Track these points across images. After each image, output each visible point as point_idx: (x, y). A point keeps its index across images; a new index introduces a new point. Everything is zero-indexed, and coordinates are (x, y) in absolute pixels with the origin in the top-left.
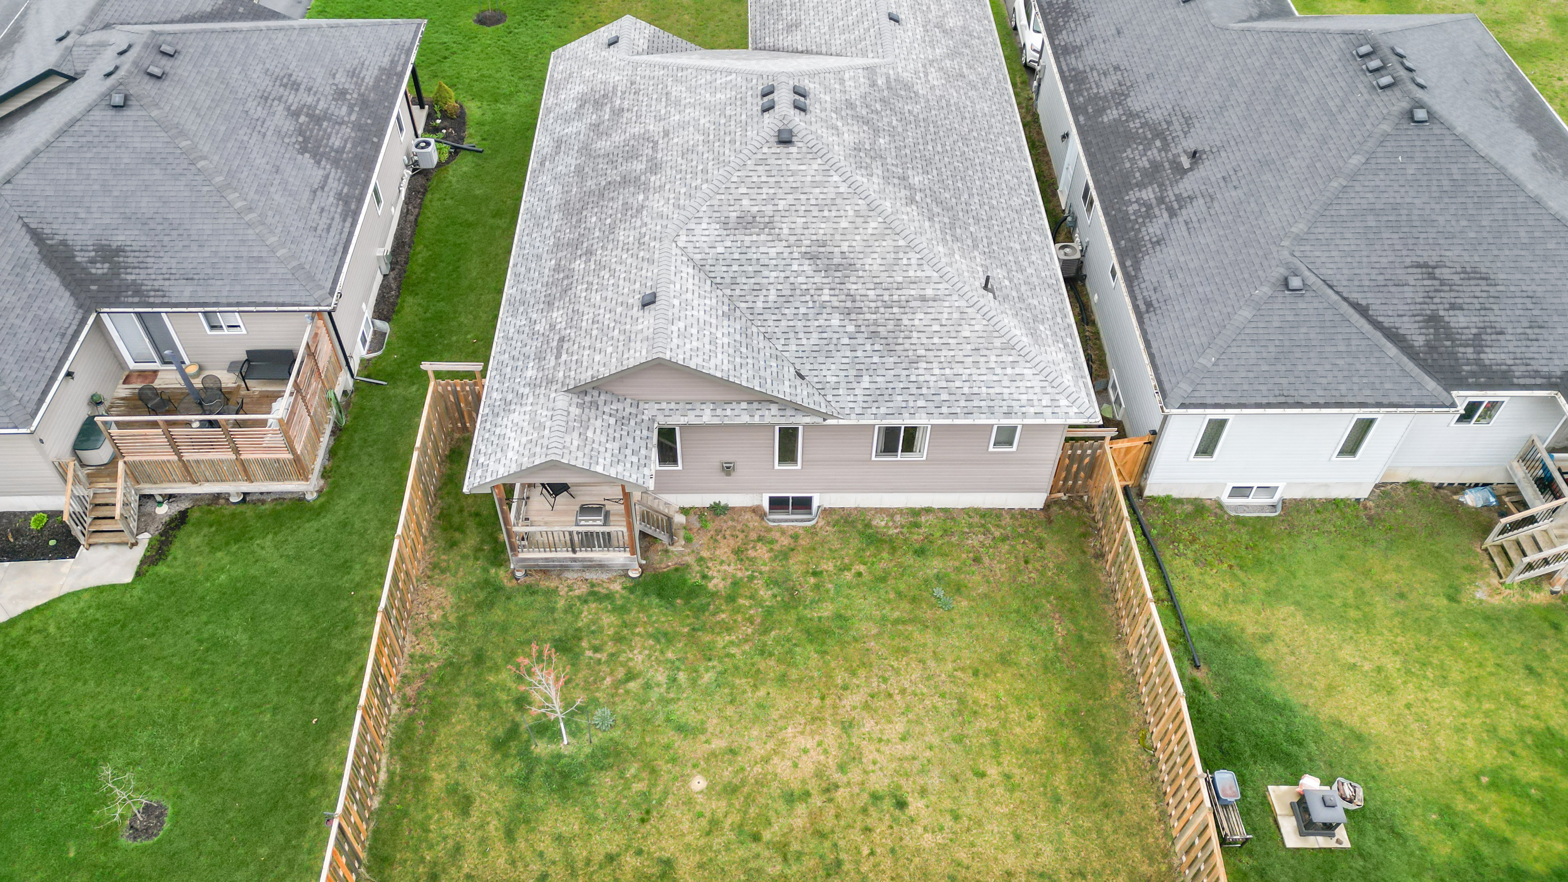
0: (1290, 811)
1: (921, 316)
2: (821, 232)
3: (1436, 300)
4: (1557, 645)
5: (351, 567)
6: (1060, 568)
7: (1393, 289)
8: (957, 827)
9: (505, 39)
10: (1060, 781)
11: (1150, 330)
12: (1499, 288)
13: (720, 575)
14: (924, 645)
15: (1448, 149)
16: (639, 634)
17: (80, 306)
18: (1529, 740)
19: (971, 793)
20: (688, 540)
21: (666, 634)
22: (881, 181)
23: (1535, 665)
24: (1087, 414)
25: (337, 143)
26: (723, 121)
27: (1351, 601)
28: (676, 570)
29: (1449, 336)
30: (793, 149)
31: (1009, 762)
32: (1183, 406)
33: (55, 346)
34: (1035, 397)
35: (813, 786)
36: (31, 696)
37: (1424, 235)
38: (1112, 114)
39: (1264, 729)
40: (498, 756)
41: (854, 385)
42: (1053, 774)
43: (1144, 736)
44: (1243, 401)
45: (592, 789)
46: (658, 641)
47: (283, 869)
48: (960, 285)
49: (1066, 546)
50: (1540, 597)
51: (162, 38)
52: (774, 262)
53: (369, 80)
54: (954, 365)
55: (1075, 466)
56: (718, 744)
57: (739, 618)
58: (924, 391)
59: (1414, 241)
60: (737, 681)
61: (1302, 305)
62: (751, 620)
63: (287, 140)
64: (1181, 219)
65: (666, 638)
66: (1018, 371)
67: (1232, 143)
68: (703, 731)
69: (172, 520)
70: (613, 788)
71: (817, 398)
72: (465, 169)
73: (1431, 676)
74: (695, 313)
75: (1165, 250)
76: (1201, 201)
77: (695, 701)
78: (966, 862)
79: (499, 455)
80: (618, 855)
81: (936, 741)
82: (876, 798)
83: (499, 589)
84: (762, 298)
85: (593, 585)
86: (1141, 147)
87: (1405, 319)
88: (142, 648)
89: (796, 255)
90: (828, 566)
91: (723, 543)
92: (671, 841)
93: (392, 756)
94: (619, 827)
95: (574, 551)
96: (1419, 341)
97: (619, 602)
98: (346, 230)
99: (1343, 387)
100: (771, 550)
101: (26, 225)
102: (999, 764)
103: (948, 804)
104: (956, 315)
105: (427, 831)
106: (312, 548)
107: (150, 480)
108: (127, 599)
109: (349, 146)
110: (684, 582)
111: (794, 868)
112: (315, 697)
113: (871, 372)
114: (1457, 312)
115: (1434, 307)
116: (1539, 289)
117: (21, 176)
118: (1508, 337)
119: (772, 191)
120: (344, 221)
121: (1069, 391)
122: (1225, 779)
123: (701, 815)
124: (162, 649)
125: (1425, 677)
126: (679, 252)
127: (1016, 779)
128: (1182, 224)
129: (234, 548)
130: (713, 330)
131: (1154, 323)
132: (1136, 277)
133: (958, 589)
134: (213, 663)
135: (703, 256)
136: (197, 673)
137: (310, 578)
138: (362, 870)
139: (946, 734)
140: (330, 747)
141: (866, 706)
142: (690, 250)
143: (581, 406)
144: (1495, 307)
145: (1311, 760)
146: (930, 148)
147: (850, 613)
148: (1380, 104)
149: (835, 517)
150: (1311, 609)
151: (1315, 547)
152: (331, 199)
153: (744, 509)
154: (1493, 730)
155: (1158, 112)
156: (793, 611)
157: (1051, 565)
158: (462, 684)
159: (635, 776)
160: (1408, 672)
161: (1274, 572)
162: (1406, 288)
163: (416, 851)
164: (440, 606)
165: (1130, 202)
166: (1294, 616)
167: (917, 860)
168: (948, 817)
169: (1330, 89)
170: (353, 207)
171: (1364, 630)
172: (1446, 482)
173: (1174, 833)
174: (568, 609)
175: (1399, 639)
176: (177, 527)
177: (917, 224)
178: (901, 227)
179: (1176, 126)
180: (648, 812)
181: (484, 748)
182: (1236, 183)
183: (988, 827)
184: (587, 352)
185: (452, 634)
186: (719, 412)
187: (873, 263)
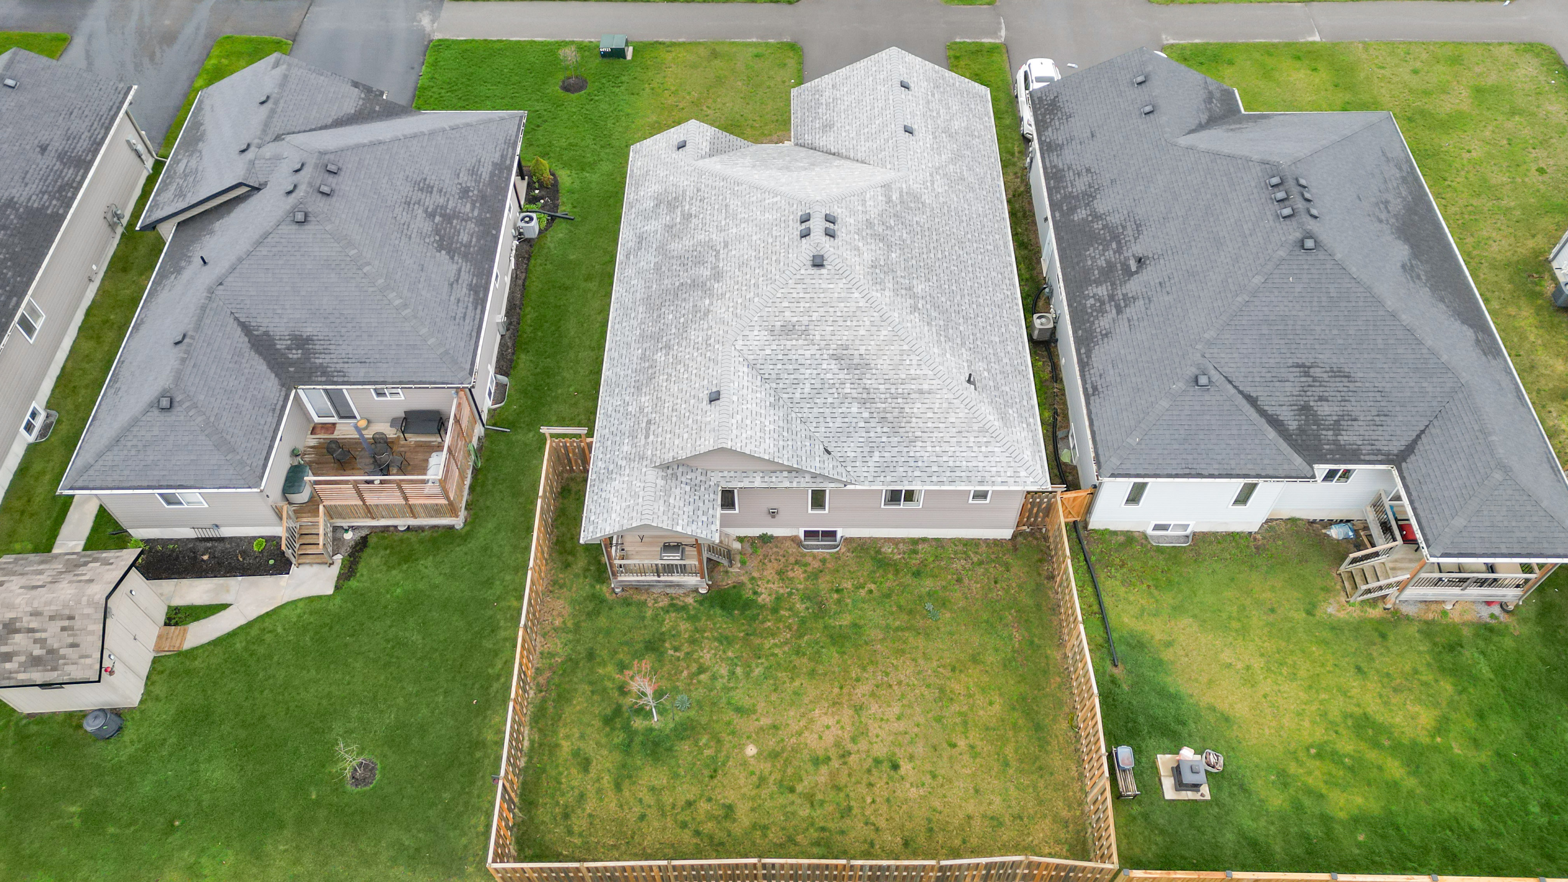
0: (1170, 773)
1: (919, 405)
2: (845, 338)
3: (1309, 393)
4: (1382, 650)
5: (492, 583)
6: (1020, 587)
7: (1278, 384)
8: (934, 784)
9: (588, 107)
10: (1009, 751)
11: (1094, 411)
12: (1357, 384)
13: (767, 592)
14: (917, 647)
15: (1329, 271)
16: (707, 638)
17: (283, 385)
18: (1350, 722)
19: (945, 759)
20: (743, 563)
21: (727, 638)
22: (892, 294)
23: (1363, 665)
24: (1040, 483)
25: (464, 237)
26: (770, 240)
27: (1235, 614)
28: (734, 587)
29: (1317, 422)
30: (823, 271)
31: (974, 736)
32: (1113, 475)
33: (269, 420)
34: (1002, 470)
35: (833, 753)
36: (271, 681)
37: (1304, 342)
38: (1081, 214)
39: (1159, 713)
40: (608, 729)
41: (868, 459)
42: (1005, 745)
43: (1072, 719)
44: (1158, 472)
45: (675, 754)
46: (721, 643)
47: (461, 808)
48: (949, 381)
49: (1026, 569)
50: (1375, 613)
51: (327, 157)
52: (809, 362)
53: (486, 176)
54: (942, 444)
55: (1035, 510)
56: (765, 721)
57: (781, 625)
58: (920, 464)
59: (1295, 346)
60: (779, 675)
61: (1207, 397)
62: (789, 628)
63: (427, 240)
64: (1125, 317)
65: (726, 640)
66: (990, 449)
67: (1169, 252)
68: (754, 712)
69: (357, 544)
70: (691, 752)
71: (840, 469)
72: (561, 235)
73: (1285, 673)
74: (749, 406)
75: (1111, 342)
76: (1142, 302)
77: (749, 689)
78: (939, 809)
79: (605, 515)
80: (695, 801)
81: (922, 720)
82: (877, 762)
83: (603, 601)
84: (799, 391)
85: (672, 599)
86: (1101, 248)
87: (1284, 408)
88: (346, 645)
89: (825, 357)
90: (848, 585)
91: (769, 565)
92: (732, 792)
93: (532, 728)
94: (695, 781)
95: (659, 576)
96: (1293, 425)
97: (692, 612)
98: (478, 317)
99: (1233, 462)
100: (805, 571)
101: (236, 319)
102: (966, 738)
103: (928, 767)
104: (945, 405)
105: (560, 783)
106: (463, 567)
107: (341, 516)
108: (331, 606)
109: (474, 240)
110: (740, 597)
111: (819, 812)
112: (473, 684)
113: (880, 449)
114: (1323, 403)
115: (1306, 399)
116: (1389, 385)
117: (230, 279)
118: (1360, 423)
119: (808, 305)
120: (476, 309)
121: (1028, 465)
122: (1125, 753)
123: (753, 773)
124: (360, 646)
125: (1281, 674)
126: (737, 354)
127: (978, 749)
128: (1126, 321)
129: (405, 567)
130: (763, 419)
131: (1098, 405)
132: (1087, 364)
133: (944, 603)
134: (398, 658)
135: (755, 357)
136: (387, 665)
137: (463, 592)
138: (516, 811)
139: (930, 715)
140: (487, 721)
141: (873, 694)
142: (745, 352)
143: (664, 478)
144: (1352, 399)
145: (1190, 736)
146: (932, 255)
147: (862, 622)
148: (1281, 232)
149: (854, 545)
150: (1205, 621)
151: (1214, 571)
152: (464, 290)
153: (785, 538)
154: (1324, 715)
155: (1117, 216)
156: (821, 621)
157: (1014, 585)
158: (579, 675)
159: (706, 745)
160: (1269, 670)
161: (1181, 591)
162: (1287, 384)
163: (553, 798)
164: (560, 614)
165: (1088, 297)
166: (1191, 626)
167: (904, 807)
168: (929, 776)
169: (1246, 213)
170: (481, 295)
171: (1241, 637)
172: (1318, 518)
173: (1088, 789)
174: (655, 618)
175: (1266, 644)
176: (361, 550)
177: (918, 329)
178: (906, 334)
179: (1129, 231)
180: (715, 771)
181: (597, 723)
182: (1168, 289)
183: (956, 784)
184: (668, 436)
185: (570, 637)
186: (766, 479)
187: (883, 363)
